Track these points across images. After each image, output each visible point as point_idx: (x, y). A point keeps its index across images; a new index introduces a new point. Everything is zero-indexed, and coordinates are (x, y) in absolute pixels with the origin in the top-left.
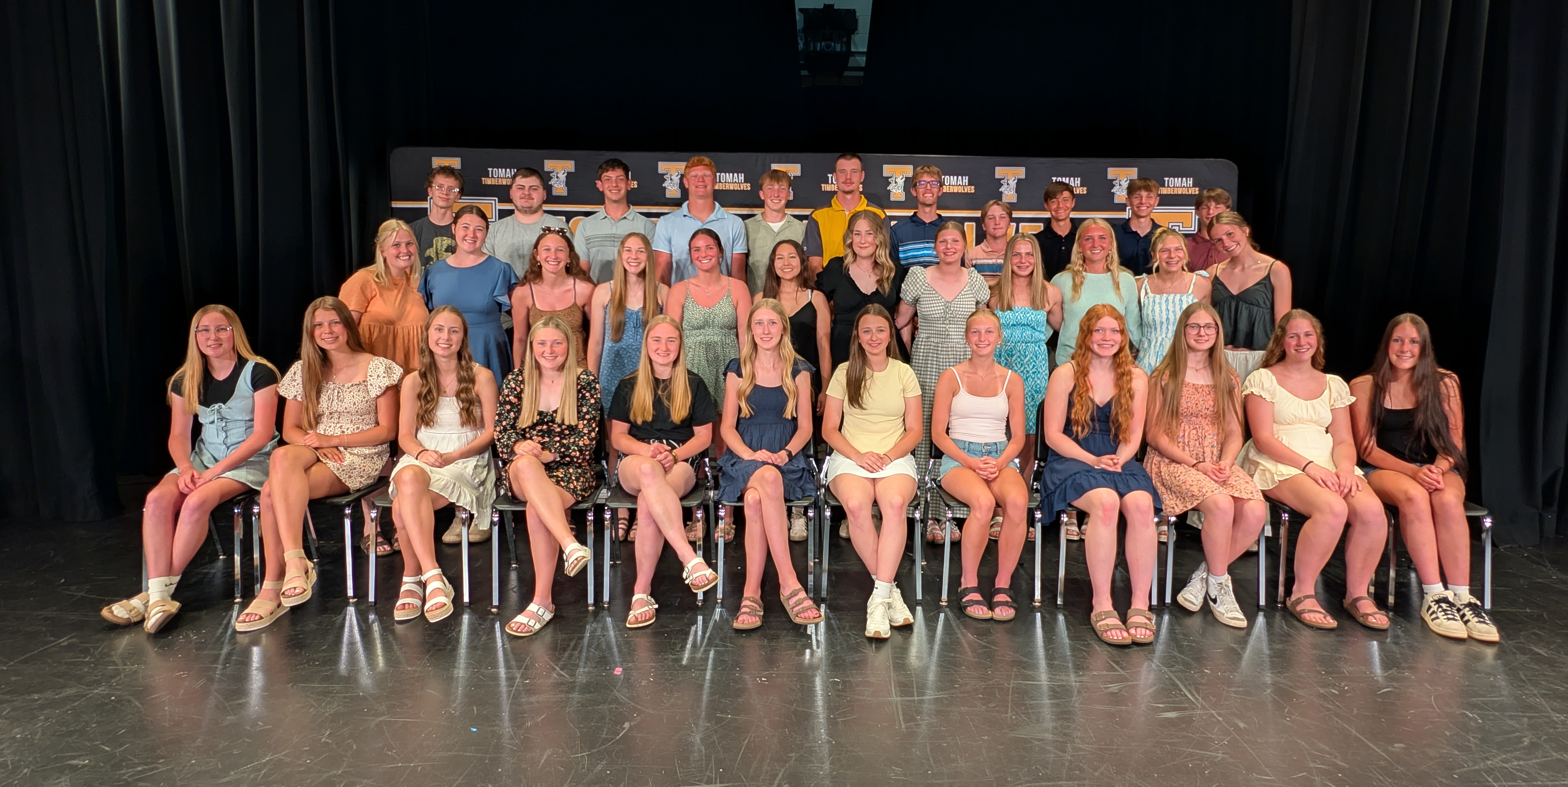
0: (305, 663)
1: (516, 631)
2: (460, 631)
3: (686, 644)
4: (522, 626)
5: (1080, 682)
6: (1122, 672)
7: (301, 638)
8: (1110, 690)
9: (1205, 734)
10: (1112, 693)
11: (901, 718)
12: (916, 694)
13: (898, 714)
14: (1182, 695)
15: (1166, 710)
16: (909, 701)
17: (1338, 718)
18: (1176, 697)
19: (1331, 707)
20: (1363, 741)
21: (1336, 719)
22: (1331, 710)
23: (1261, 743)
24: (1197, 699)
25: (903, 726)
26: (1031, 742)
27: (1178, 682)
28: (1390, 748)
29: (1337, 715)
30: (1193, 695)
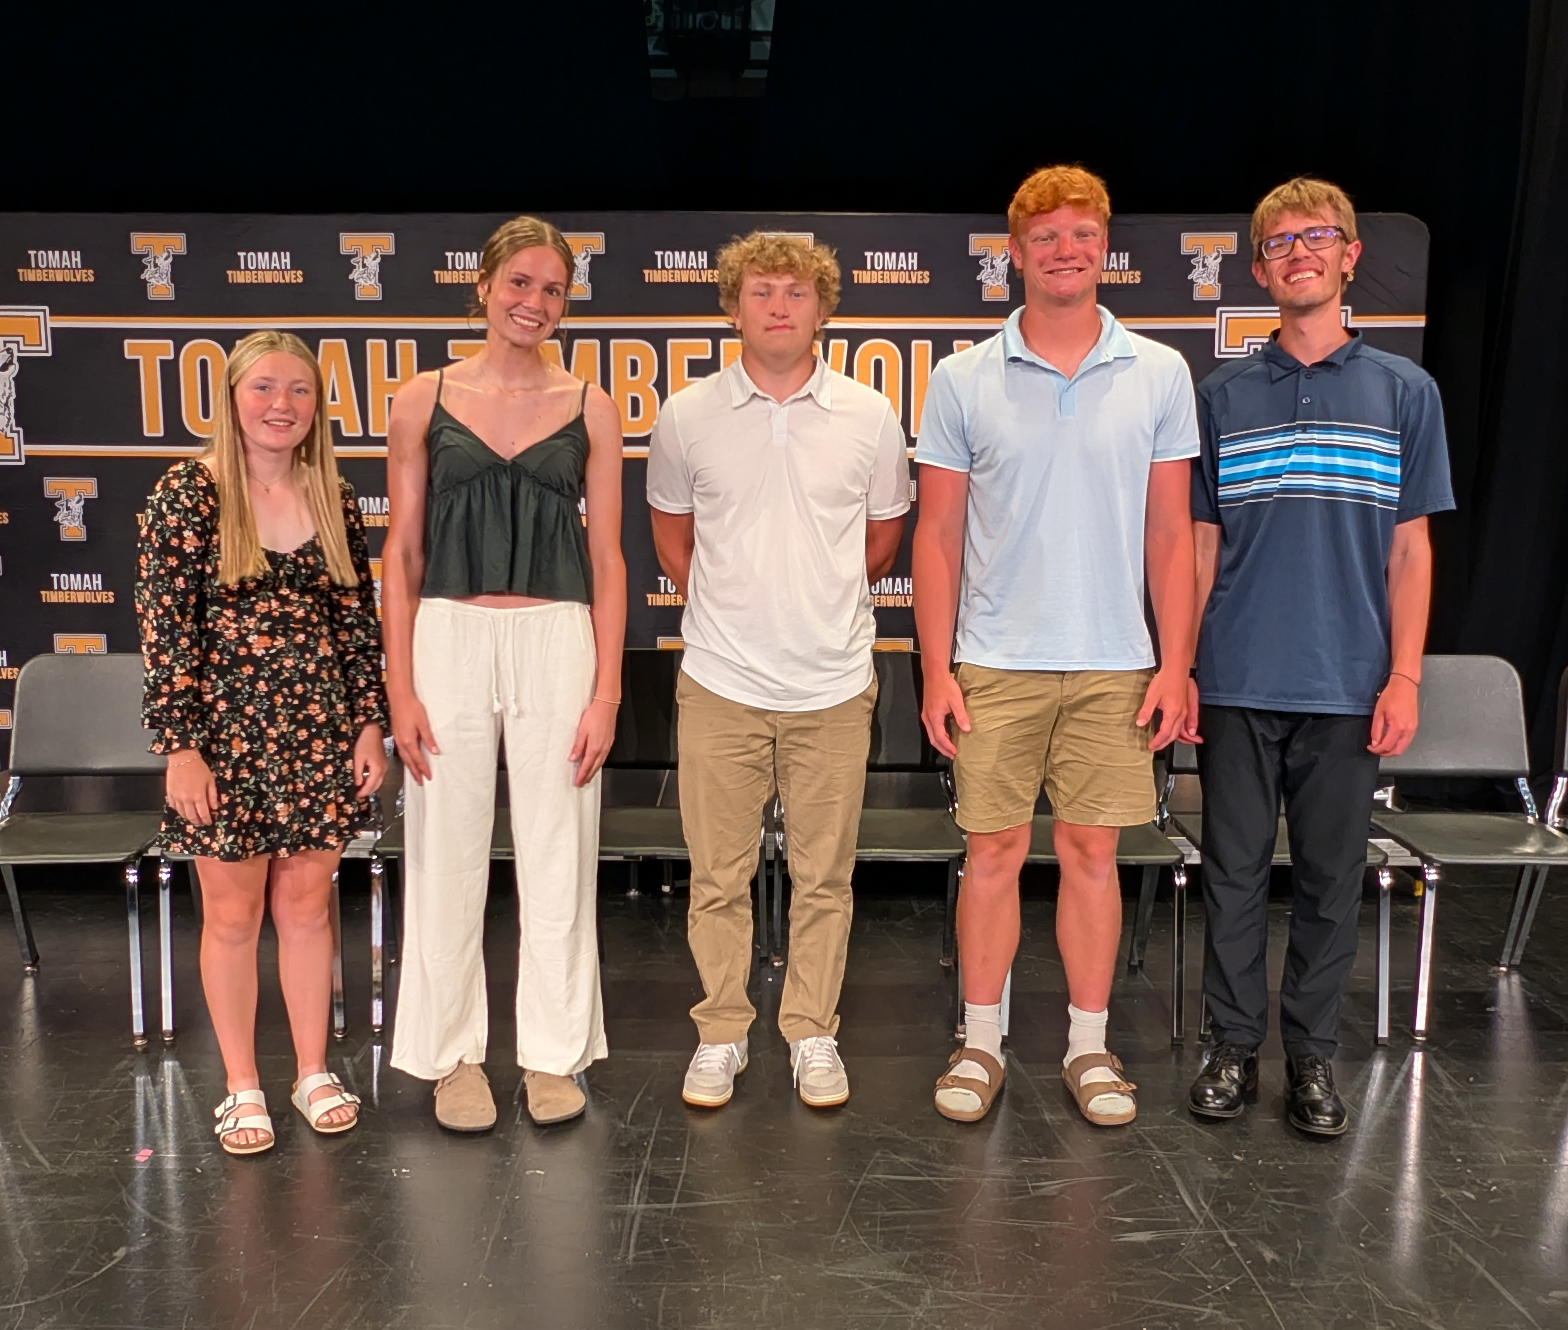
9: (1193, 1271)
11: (633, 1241)
12: (675, 1199)
13: (630, 1234)
14: (1175, 1202)
15: (1135, 1228)
16: (657, 1210)
17: (1458, 1242)
18: (1164, 1204)
19: (1452, 1223)
20: (1492, 1286)
21: (1455, 1245)
22: (1451, 1229)
23: (1295, 1289)
24: (1200, 1208)
25: (631, 1256)
26: (860, 1286)
27: (1176, 1178)
28: (1541, 1300)
29: (1459, 1238)
30: (1196, 1201)
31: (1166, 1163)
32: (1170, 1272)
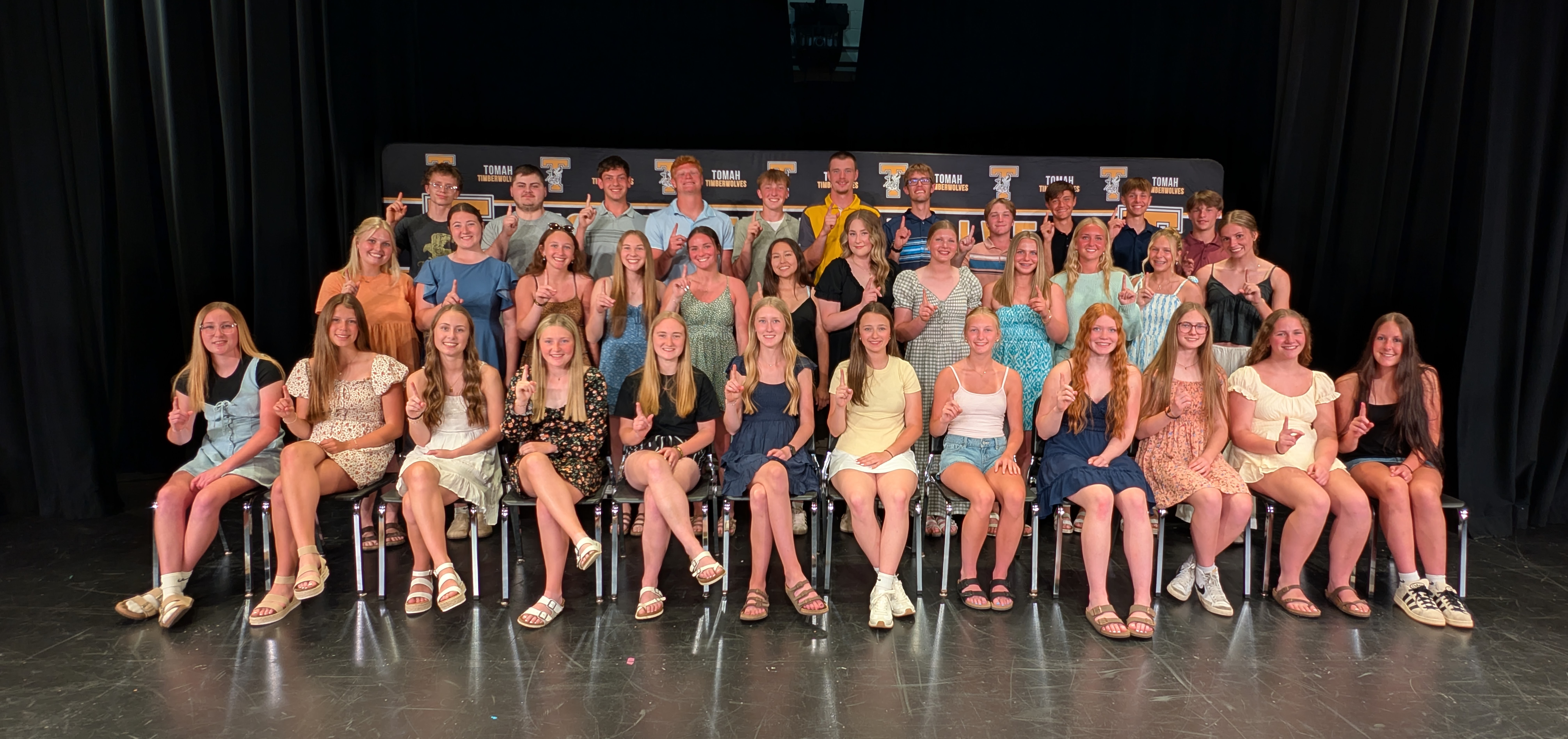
0: (321, 656)
1: (528, 623)
2: (472, 624)
3: (695, 635)
4: (534, 618)
5: (1077, 668)
6: (1117, 659)
7: (315, 632)
8: (1106, 676)
9: (1195, 716)
10: (1108, 679)
11: (907, 703)
12: (920, 681)
13: (904, 700)
14: (1173, 680)
15: (1159, 694)
16: (914, 687)
17: (1321, 700)
18: (1168, 682)
19: (1314, 690)
20: (1345, 722)
21: (1319, 701)
22: (1315, 693)
23: (1249, 725)
24: (1187, 684)
25: (910, 711)
26: (1033, 726)
27: (1169, 668)
28: (1371, 728)
29: (1320, 698)
30: (1184, 680)
31: (1162, 660)
32: (1184, 716)
